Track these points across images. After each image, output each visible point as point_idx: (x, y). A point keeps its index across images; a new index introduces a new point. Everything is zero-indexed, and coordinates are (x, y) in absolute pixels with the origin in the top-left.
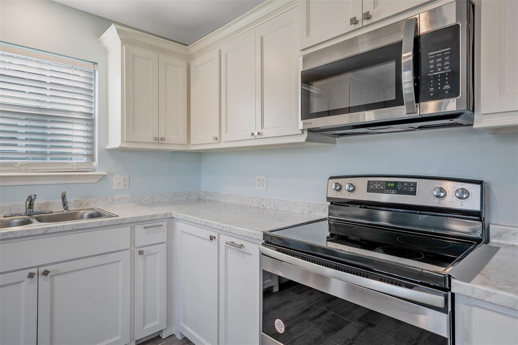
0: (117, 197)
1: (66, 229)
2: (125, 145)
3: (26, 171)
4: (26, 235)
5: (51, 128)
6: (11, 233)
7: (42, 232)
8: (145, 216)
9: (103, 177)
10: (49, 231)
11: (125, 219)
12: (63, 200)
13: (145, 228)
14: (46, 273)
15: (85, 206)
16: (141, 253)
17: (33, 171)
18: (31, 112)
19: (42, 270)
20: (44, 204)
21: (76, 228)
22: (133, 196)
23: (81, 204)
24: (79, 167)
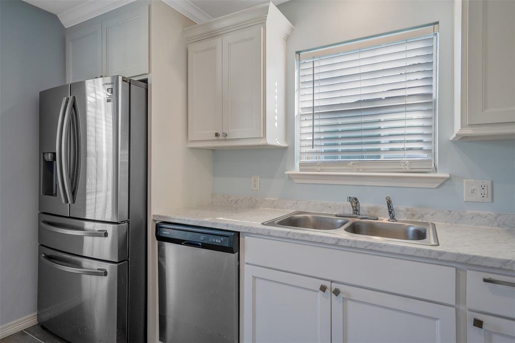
0: (469, 212)
1: (359, 246)
2: (469, 132)
3: (358, 170)
4: (319, 241)
5: (385, 121)
6: (308, 235)
7: (333, 242)
8: (486, 258)
9: (445, 181)
10: (341, 244)
11: (444, 253)
12: (388, 207)
13: (485, 280)
14: (337, 292)
15: (420, 218)
16: (478, 323)
17: (364, 170)
18: (362, 107)
19: (335, 286)
20: (373, 208)
21: (369, 248)
22: (499, 215)
23: (413, 215)
24: (413, 167)
